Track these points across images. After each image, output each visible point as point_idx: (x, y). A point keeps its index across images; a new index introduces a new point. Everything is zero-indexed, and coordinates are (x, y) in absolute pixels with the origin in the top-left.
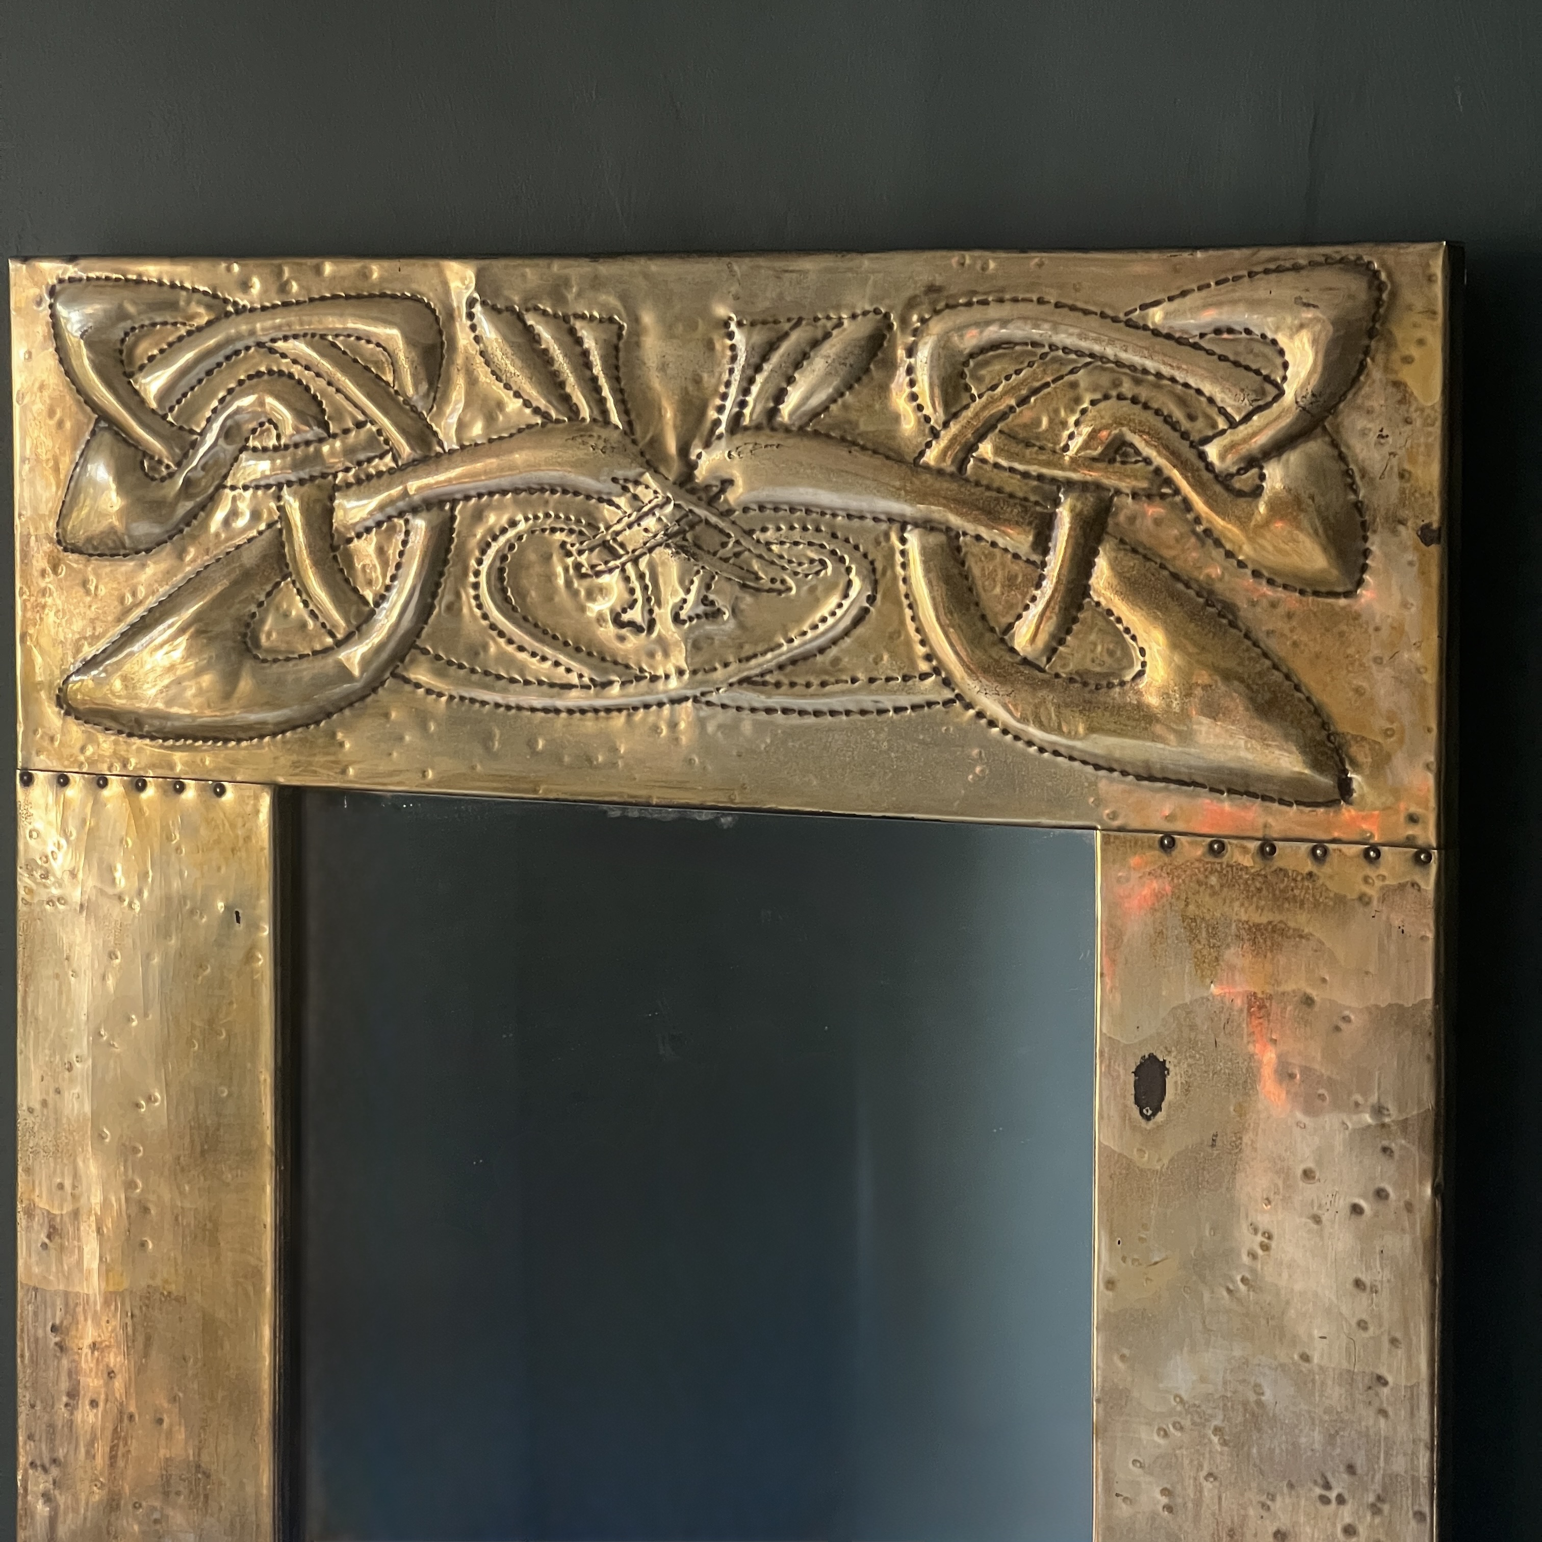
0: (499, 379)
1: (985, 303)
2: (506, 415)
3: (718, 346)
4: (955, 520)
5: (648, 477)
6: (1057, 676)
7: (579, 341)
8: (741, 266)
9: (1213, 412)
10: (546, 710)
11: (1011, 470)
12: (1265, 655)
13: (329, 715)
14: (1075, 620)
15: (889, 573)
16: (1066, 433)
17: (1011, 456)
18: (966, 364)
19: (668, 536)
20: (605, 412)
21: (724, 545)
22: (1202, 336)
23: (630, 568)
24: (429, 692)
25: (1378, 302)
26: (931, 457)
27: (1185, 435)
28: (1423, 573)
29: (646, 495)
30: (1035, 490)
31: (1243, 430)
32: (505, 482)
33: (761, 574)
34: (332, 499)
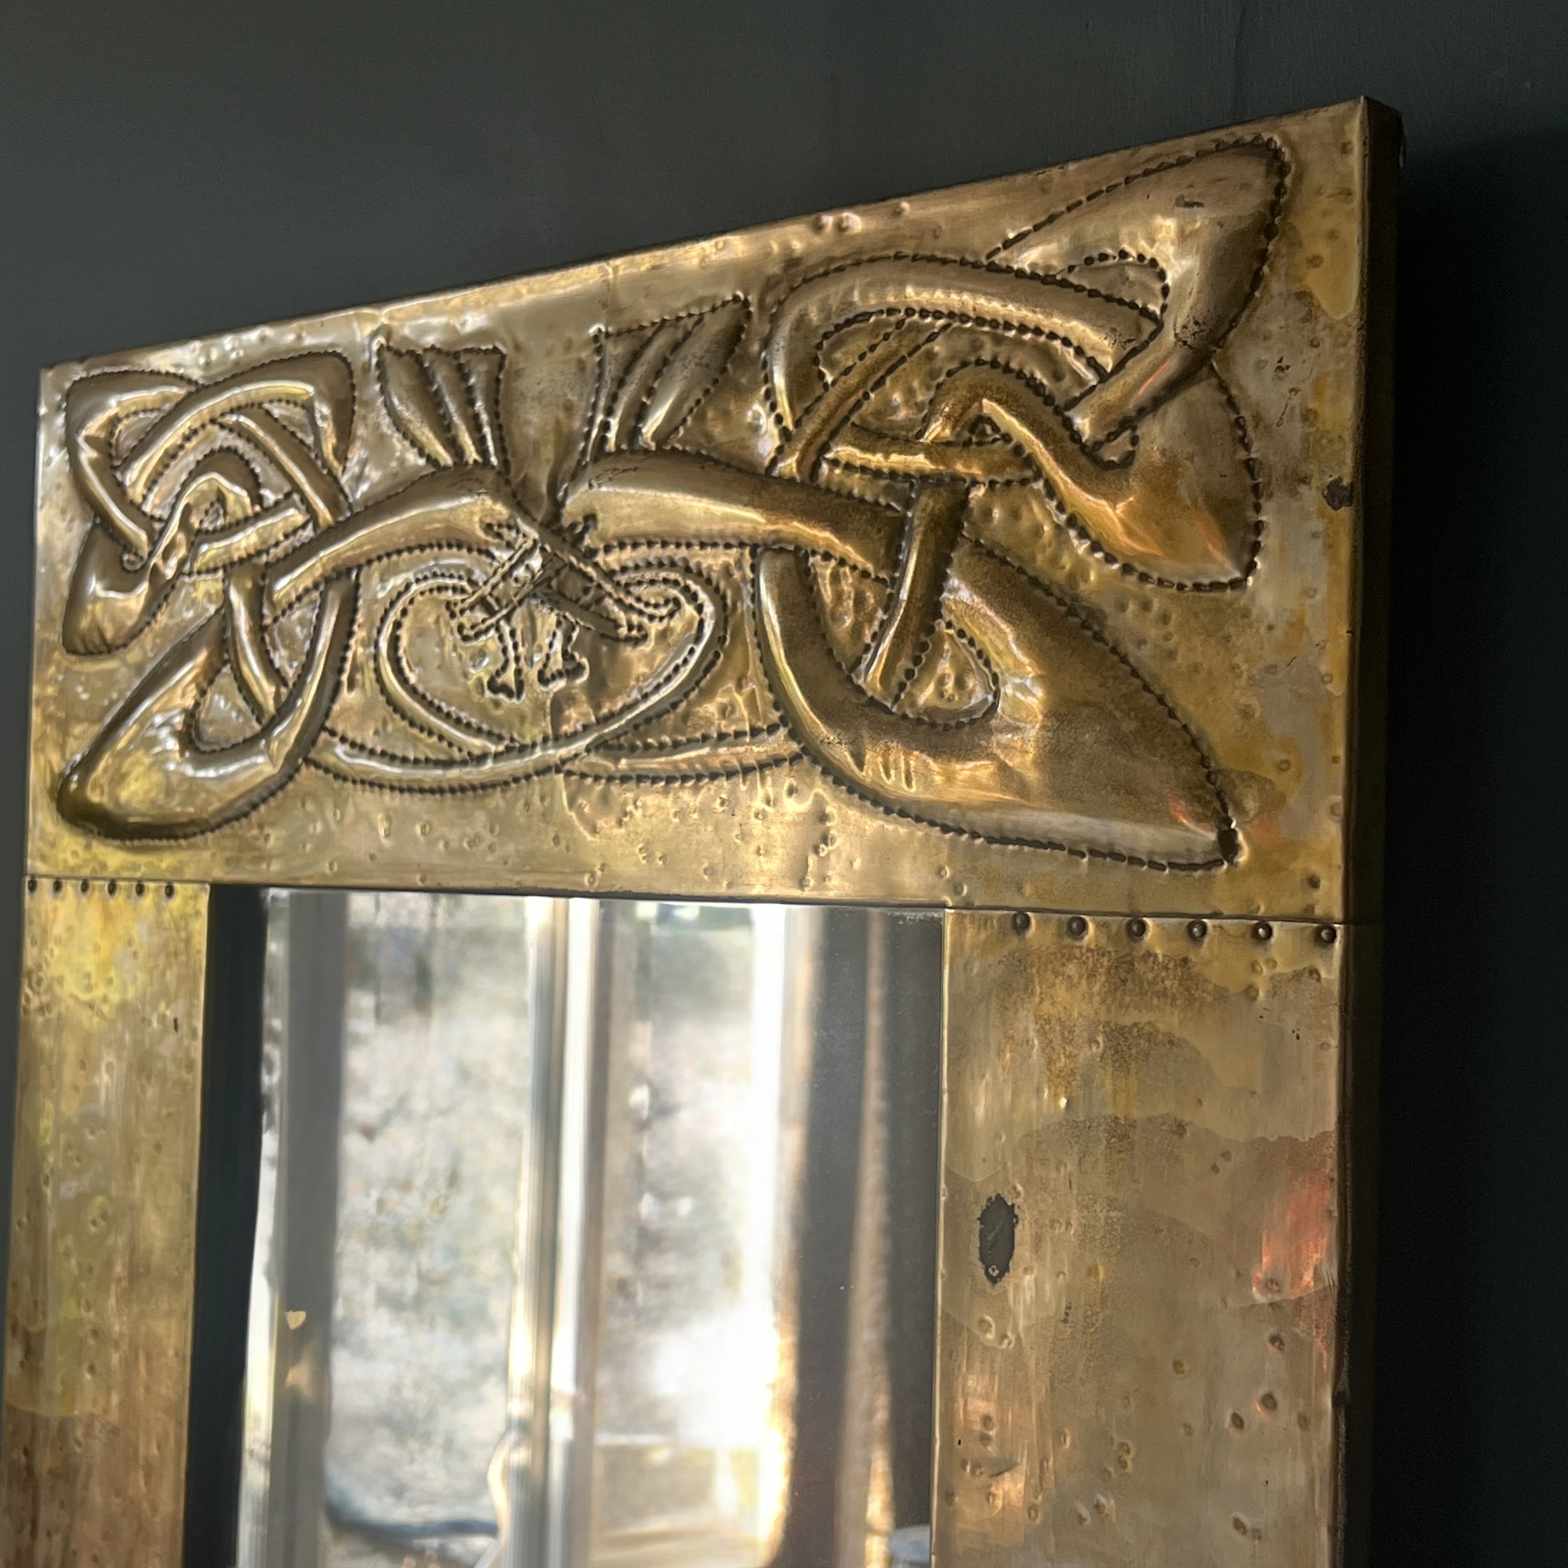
0: (398, 428)
1: (841, 270)
3: (588, 364)
4: (806, 534)
5: (519, 520)
6: (904, 717)
7: (466, 378)
9: (1082, 365)
10: (432, 791)
11: (863, 469)
12: (1135, 673)
13: (255, 807)
14: (924, 647)
15: (738, 608)
18: (819, 346)
19: (535, 585)
20: (485, 453)
21: (586, 591)
22: (1071, 269)
23: (504, 625)
24: (336, 776)
25: (1279, 190)
26: (781, 466)
27: (1049, 400)
28: (1330, 547)
30: (887, 490)
31: (1118, 384)
32: (401, 541)
33: (621, 621)
34: (264, 576)
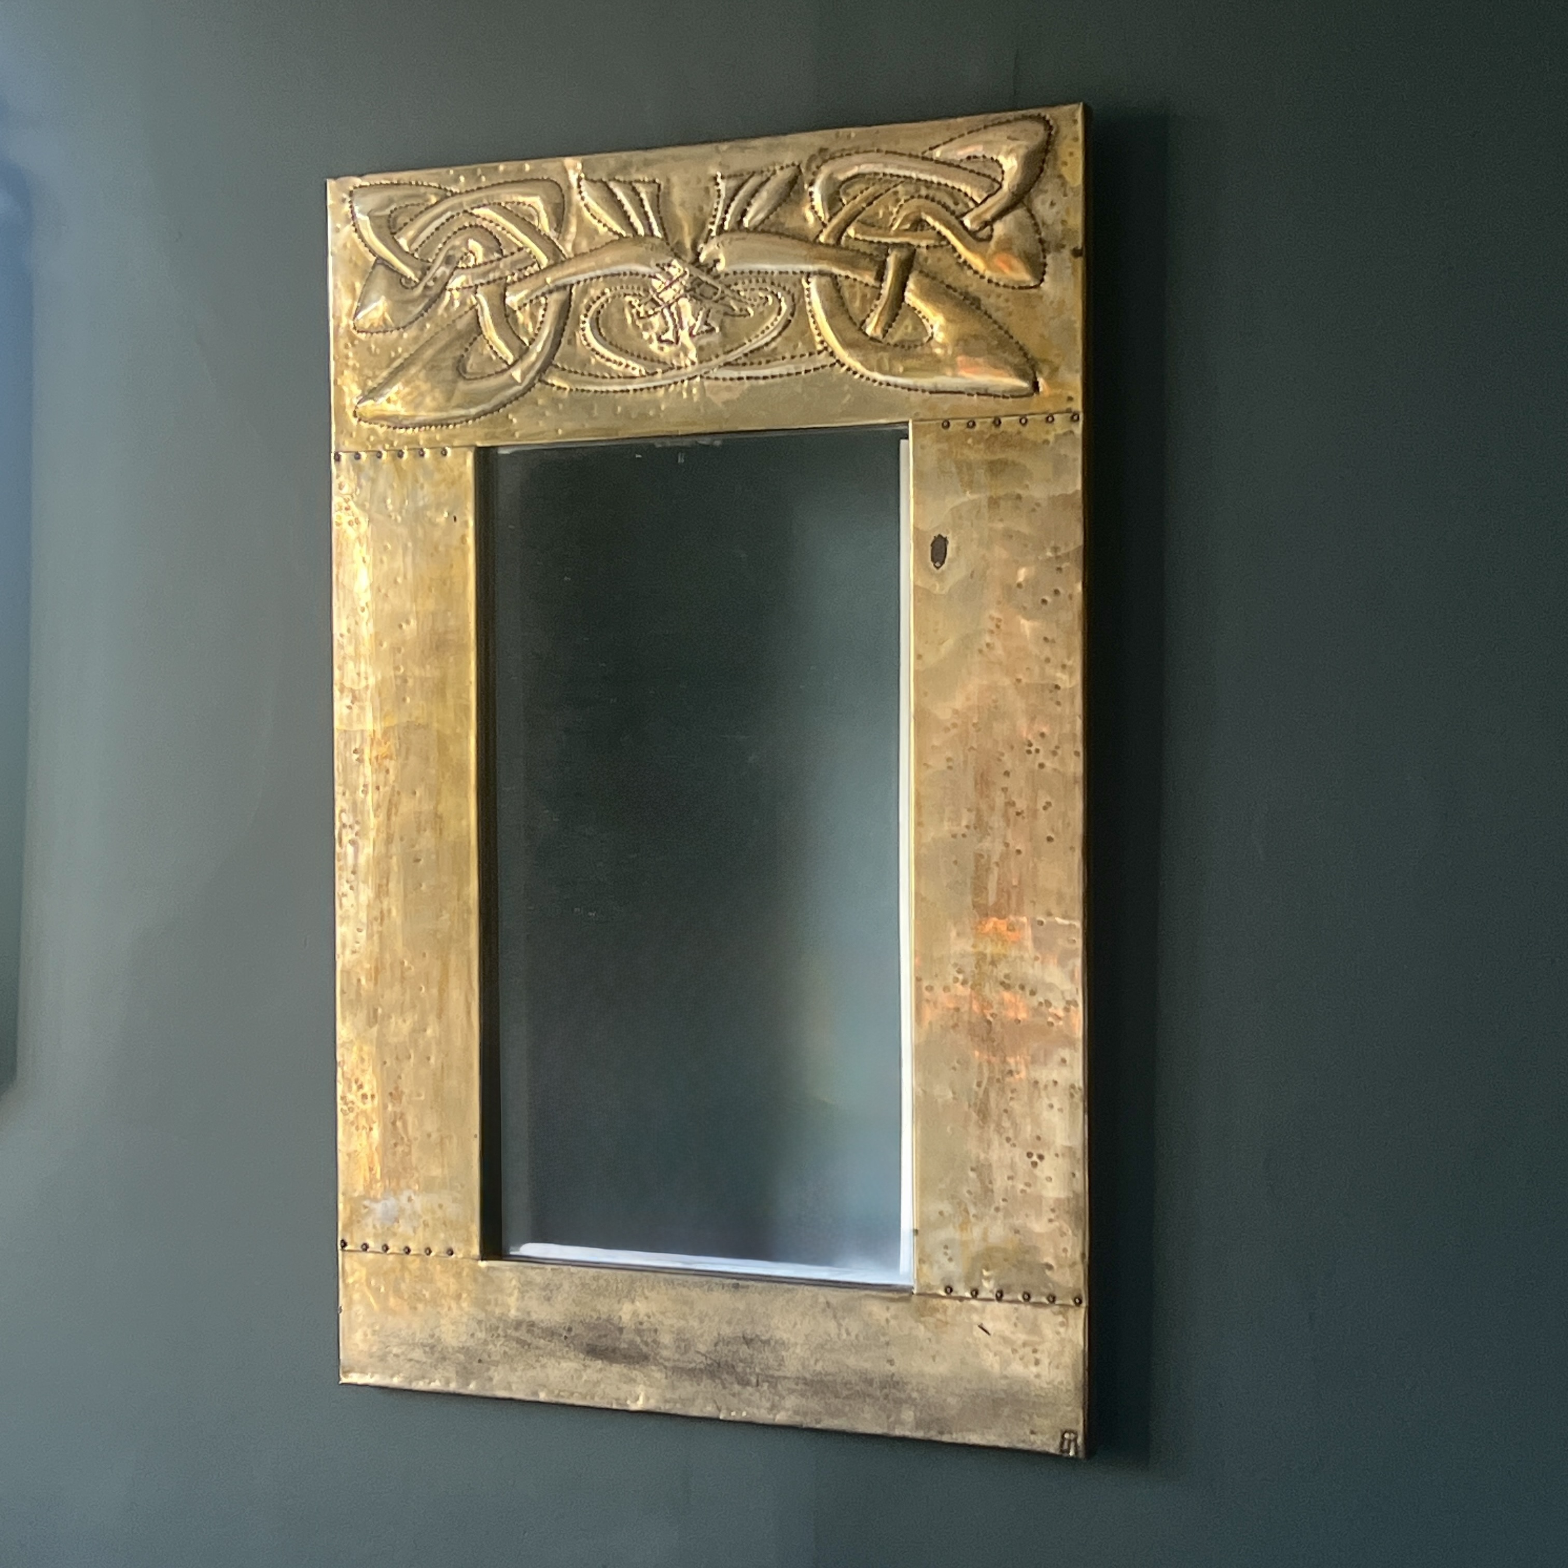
0: (595, 218)
1: (849, 155)
2: (601, 237)
3: (712, 191)
4: (836, 271)
5: (675, 262)
6: (888, 344)
7: (638, 194)
8: (724, 147)
9: (967, 200)
10: (622, 391)
11: (864, 241)
12: (995, 322)
13: (505, 406)
14: (897, 315)
15: (801, 300)
16: (892, 218)
17: (863, 234)
18: (840, 186)
19: (686, 291)
20: (651, 230)
21: (715, 294)
22: (961, 161)
23: (666, 312)
24: (559, 388)
26: (822, 239)
27: (953, 213)
28: (1074, 273)
29: (675, 272)
30: (876, 249)
31: (983, 208)
32: (599, 273)
33: (735, 307)
34: (505, 290)
